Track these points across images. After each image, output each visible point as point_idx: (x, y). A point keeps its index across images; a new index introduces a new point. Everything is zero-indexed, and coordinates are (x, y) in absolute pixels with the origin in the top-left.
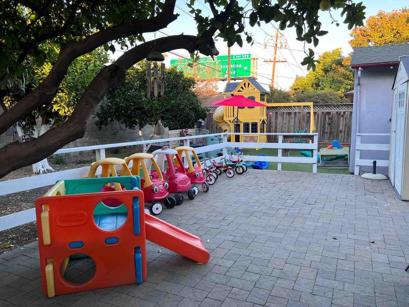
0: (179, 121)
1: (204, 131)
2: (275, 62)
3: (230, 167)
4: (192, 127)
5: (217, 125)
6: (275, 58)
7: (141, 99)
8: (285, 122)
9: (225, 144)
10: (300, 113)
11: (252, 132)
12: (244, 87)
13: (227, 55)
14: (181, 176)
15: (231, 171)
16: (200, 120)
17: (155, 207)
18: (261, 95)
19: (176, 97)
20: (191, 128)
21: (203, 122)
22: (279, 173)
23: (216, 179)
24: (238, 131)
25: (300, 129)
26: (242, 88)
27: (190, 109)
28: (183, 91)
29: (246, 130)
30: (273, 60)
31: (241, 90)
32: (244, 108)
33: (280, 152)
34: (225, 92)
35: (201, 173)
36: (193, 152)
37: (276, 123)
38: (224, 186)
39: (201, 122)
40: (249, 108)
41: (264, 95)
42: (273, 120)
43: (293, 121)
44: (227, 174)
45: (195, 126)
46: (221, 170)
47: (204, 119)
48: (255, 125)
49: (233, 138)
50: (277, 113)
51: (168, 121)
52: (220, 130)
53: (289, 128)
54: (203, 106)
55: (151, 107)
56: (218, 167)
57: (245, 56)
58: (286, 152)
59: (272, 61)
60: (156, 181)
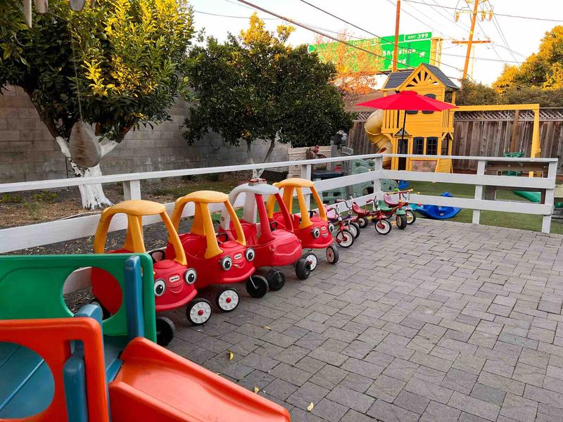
0: (306, 133)
1: (346, 150)
2: (470, 43)
3: (384, 217)
4: (326, 143)
5: (370, 142)
6: (471, 36)
7: (249, 97)
9: (378, 174)
10: (512, 122)
11: (428, 153)
12: (417, 79)
13: (394, 34)
14: (283, 237)
15: (384, 223)
16: (340, 132)
17: (223, 297)
18: (446, 92)
19: (305, 94)
20: (326, 145)
21: (345, 134)
22: (474, 229)
23: (354, 238)
24: (403, 151)
25: (511, 150)
26: (414, 80)
27: (325, 114)
28: (316, 85)
29: (418, 150)
30: (467, 40)
31: (413, 83)
32: (416, 113)
33: (479, 191)
34: (386, 87)
35: (324, 228)
36: (312, 188)
37: (469, 139)
38: (369, 252)
39: (342, 136)
40: (424, 112)
41: (451, 92)
42: (464, 134)
43: (499, 136)
44: (377, 228)
45: (332, 142)
46: (368, 220)
47: (346, 131)
48: (432, 142)
49: (395, 164)
50: (471, 123)
51: (290, 133)
52: (375, 149)
53: (490, 148)
54: (347, 109)
55: (264, 110)
56: (361, 215)
57: (423, 36)
58: (490, 192)
59: (467, 42)
60: (231, 246)
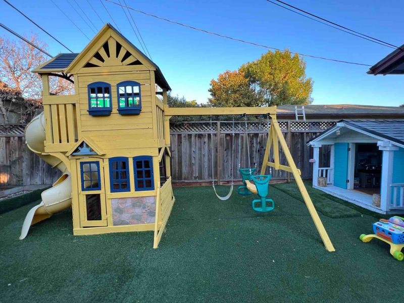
8: (193, 149)
12: (103, 53)
26: (98, 56)
31: (95, 61)
32: (108, 114)
37: (180, 151)
43: (206, 147)
50: (179, 136)
